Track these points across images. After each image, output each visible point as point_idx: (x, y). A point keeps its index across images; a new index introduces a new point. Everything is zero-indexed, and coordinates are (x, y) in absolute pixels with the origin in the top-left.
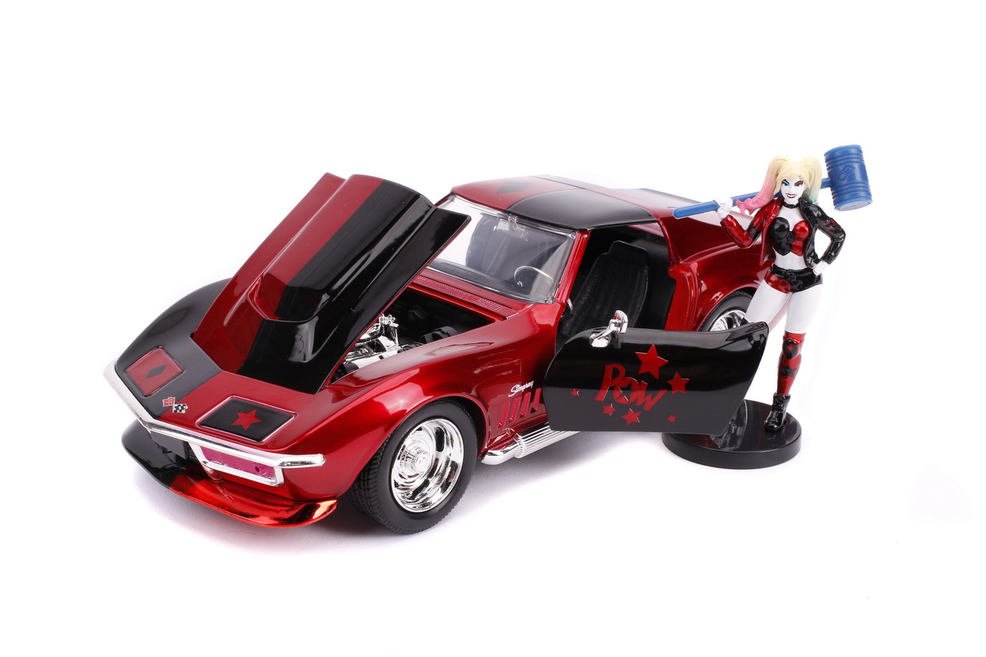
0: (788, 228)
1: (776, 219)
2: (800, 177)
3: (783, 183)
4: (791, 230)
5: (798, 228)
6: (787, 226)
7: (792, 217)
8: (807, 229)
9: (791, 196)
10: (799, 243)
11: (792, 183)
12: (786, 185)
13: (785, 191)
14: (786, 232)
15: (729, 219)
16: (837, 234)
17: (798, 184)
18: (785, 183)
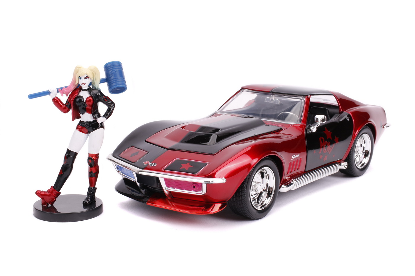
0: (83, 101)
1: (78, 96)
2: (86, 74)
3: (79, 78)
4: (85, 101)
5: (88, 100)
6: (82, 100)
7: (85, 95)
8: (92, 100)
9: (84, 84)
10: (90, 107)
11: (83, 78)
12: (80, 79)
13: (81, 82)
14: (82, 102)
15: (56, 98)
17: (87, 78)
18: (80, 78)
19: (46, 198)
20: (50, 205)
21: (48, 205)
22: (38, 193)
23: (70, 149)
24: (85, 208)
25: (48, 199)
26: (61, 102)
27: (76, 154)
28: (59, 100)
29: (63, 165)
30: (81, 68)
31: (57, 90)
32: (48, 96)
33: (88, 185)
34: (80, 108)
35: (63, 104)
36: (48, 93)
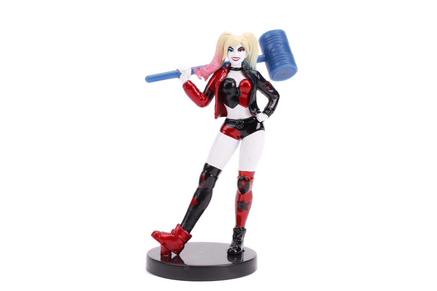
1: (225, 79)
2: (241, 44)
3: (229, 50)
4: (237, 86)
6: (233, 85)
7: (238, 77)
8: (250, 85)
9: (236, 59)
10: (245, 96)
11: (236, 49)
12: (231, 51)
14: (233, 88)
15: (189, 83)
16: (273, 96)
17: (240, 49)
18: (231, 49)
19: (168, 243)
20: (174, 255)
21: (171, 255)
22: (156, 235)
23: (210, 164)
24: (230, 260)
25: (171, 245)
26: (198, 90)
27: (219, 171)
28: (194, 85)
29: (198, 189)
30: (229, 35)
31: (191, 70)
32: (176, 79)
33: (233, 224)
34: (229, 98)
35: (200, 93)
36: (177, 74)
